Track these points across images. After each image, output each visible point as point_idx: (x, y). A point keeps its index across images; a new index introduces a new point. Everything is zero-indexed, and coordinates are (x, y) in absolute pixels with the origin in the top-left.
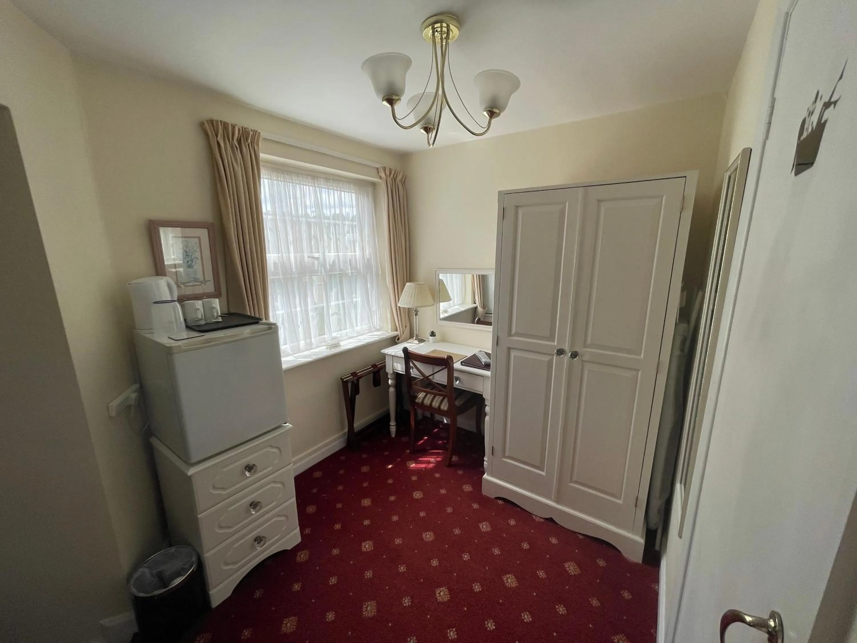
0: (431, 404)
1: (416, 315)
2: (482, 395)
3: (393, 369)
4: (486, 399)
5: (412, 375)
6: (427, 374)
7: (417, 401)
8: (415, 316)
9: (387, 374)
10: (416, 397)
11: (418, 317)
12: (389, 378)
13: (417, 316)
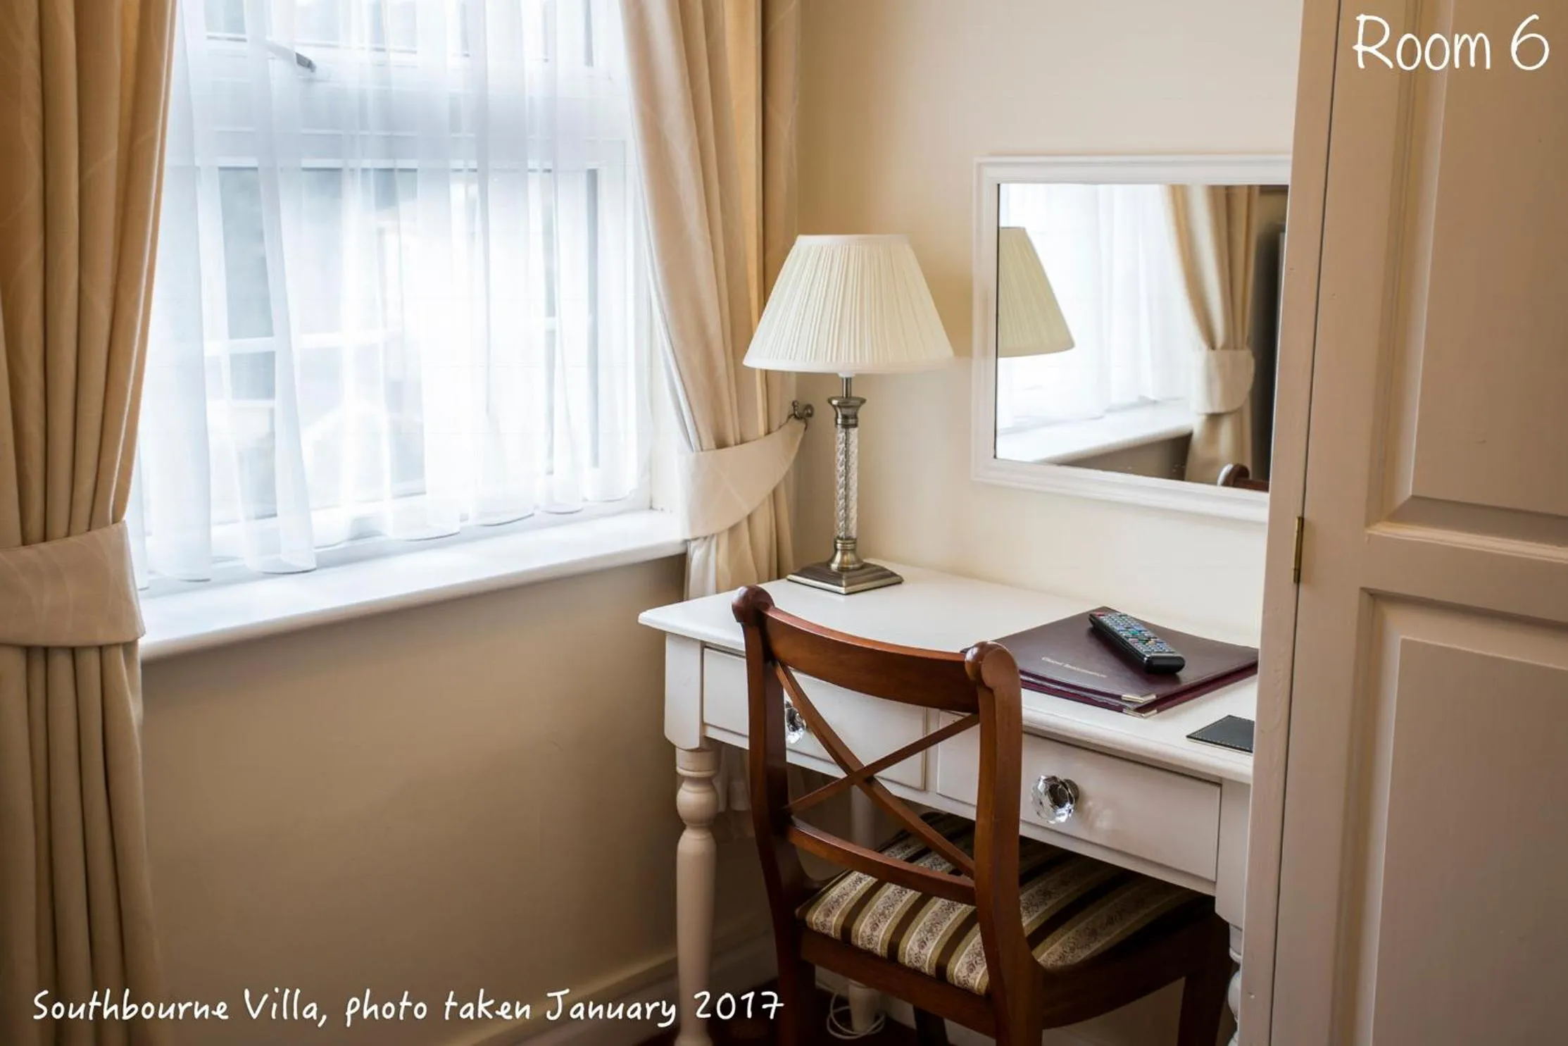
0: (894, 946)
1: (849, 423)
2: (1211, 900)
3: (703, 725)
4: (1232, 930)
5: (791, 758)
6: (866, 753)
7: (816, 917)
8: (841, 435)
9: (672, 748)
10: (811, 894)
11: (859, 435)
12: (684, 778)
13: (854, 432)
